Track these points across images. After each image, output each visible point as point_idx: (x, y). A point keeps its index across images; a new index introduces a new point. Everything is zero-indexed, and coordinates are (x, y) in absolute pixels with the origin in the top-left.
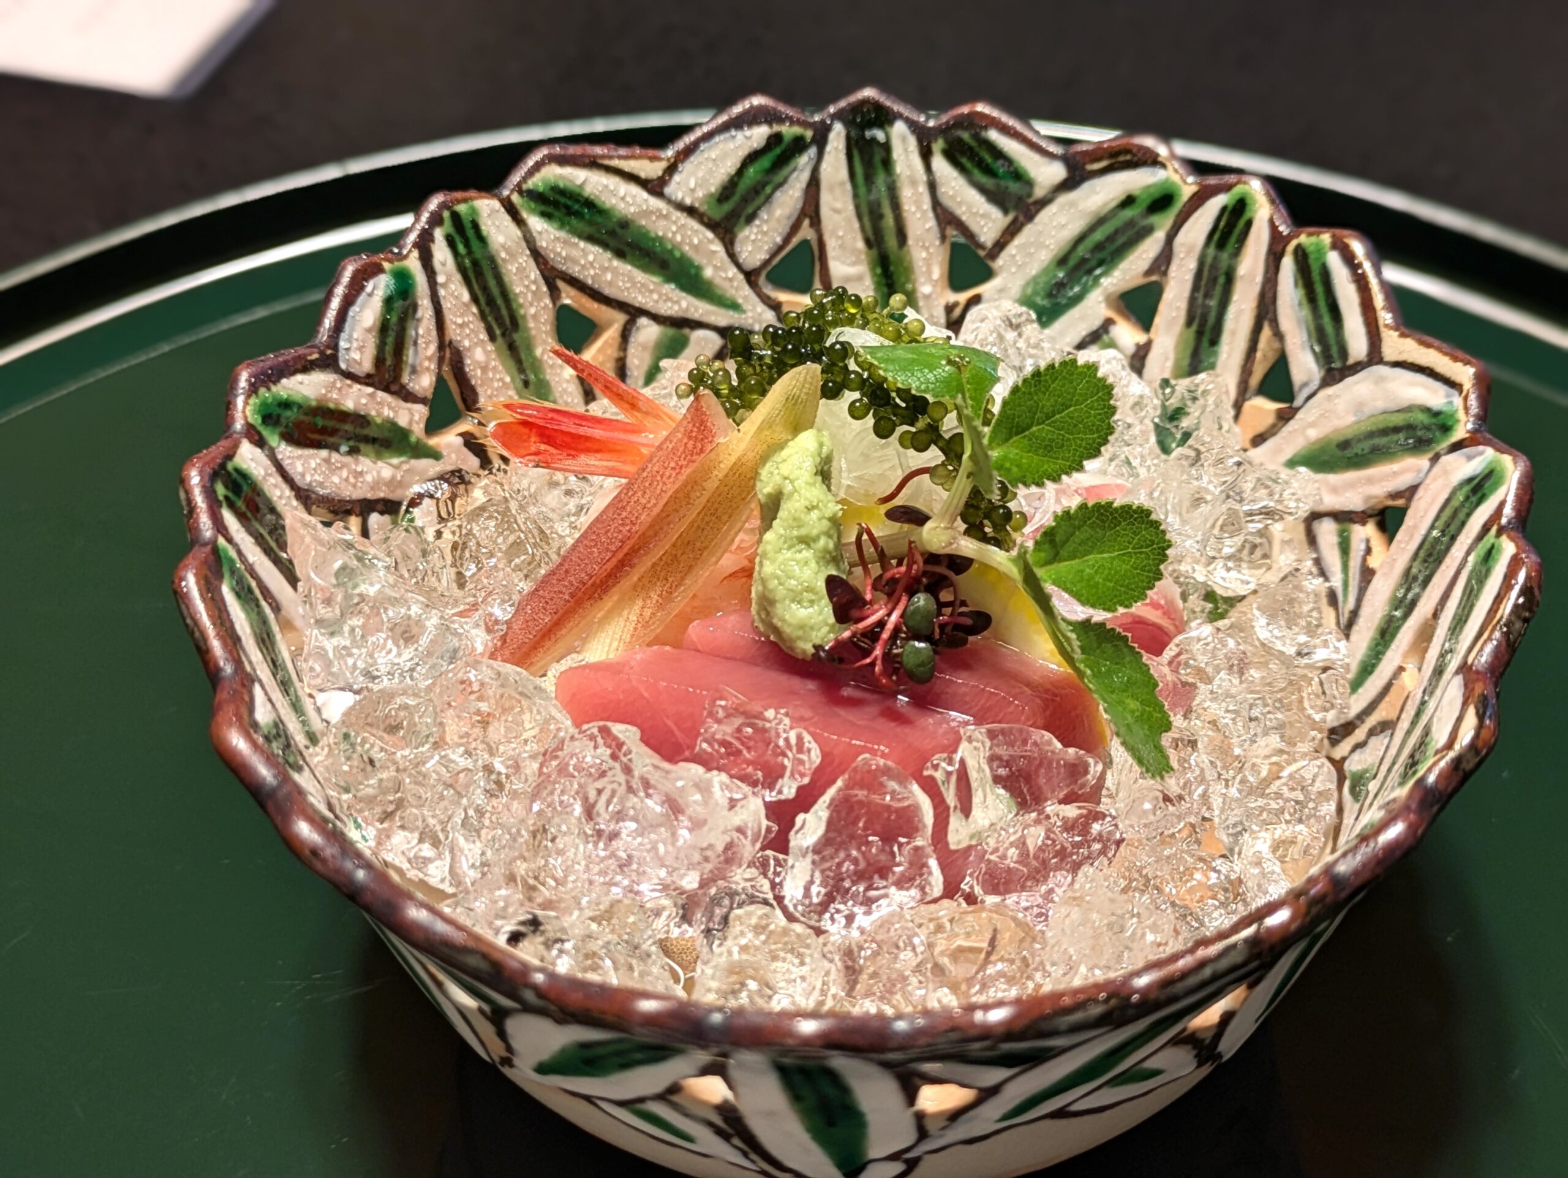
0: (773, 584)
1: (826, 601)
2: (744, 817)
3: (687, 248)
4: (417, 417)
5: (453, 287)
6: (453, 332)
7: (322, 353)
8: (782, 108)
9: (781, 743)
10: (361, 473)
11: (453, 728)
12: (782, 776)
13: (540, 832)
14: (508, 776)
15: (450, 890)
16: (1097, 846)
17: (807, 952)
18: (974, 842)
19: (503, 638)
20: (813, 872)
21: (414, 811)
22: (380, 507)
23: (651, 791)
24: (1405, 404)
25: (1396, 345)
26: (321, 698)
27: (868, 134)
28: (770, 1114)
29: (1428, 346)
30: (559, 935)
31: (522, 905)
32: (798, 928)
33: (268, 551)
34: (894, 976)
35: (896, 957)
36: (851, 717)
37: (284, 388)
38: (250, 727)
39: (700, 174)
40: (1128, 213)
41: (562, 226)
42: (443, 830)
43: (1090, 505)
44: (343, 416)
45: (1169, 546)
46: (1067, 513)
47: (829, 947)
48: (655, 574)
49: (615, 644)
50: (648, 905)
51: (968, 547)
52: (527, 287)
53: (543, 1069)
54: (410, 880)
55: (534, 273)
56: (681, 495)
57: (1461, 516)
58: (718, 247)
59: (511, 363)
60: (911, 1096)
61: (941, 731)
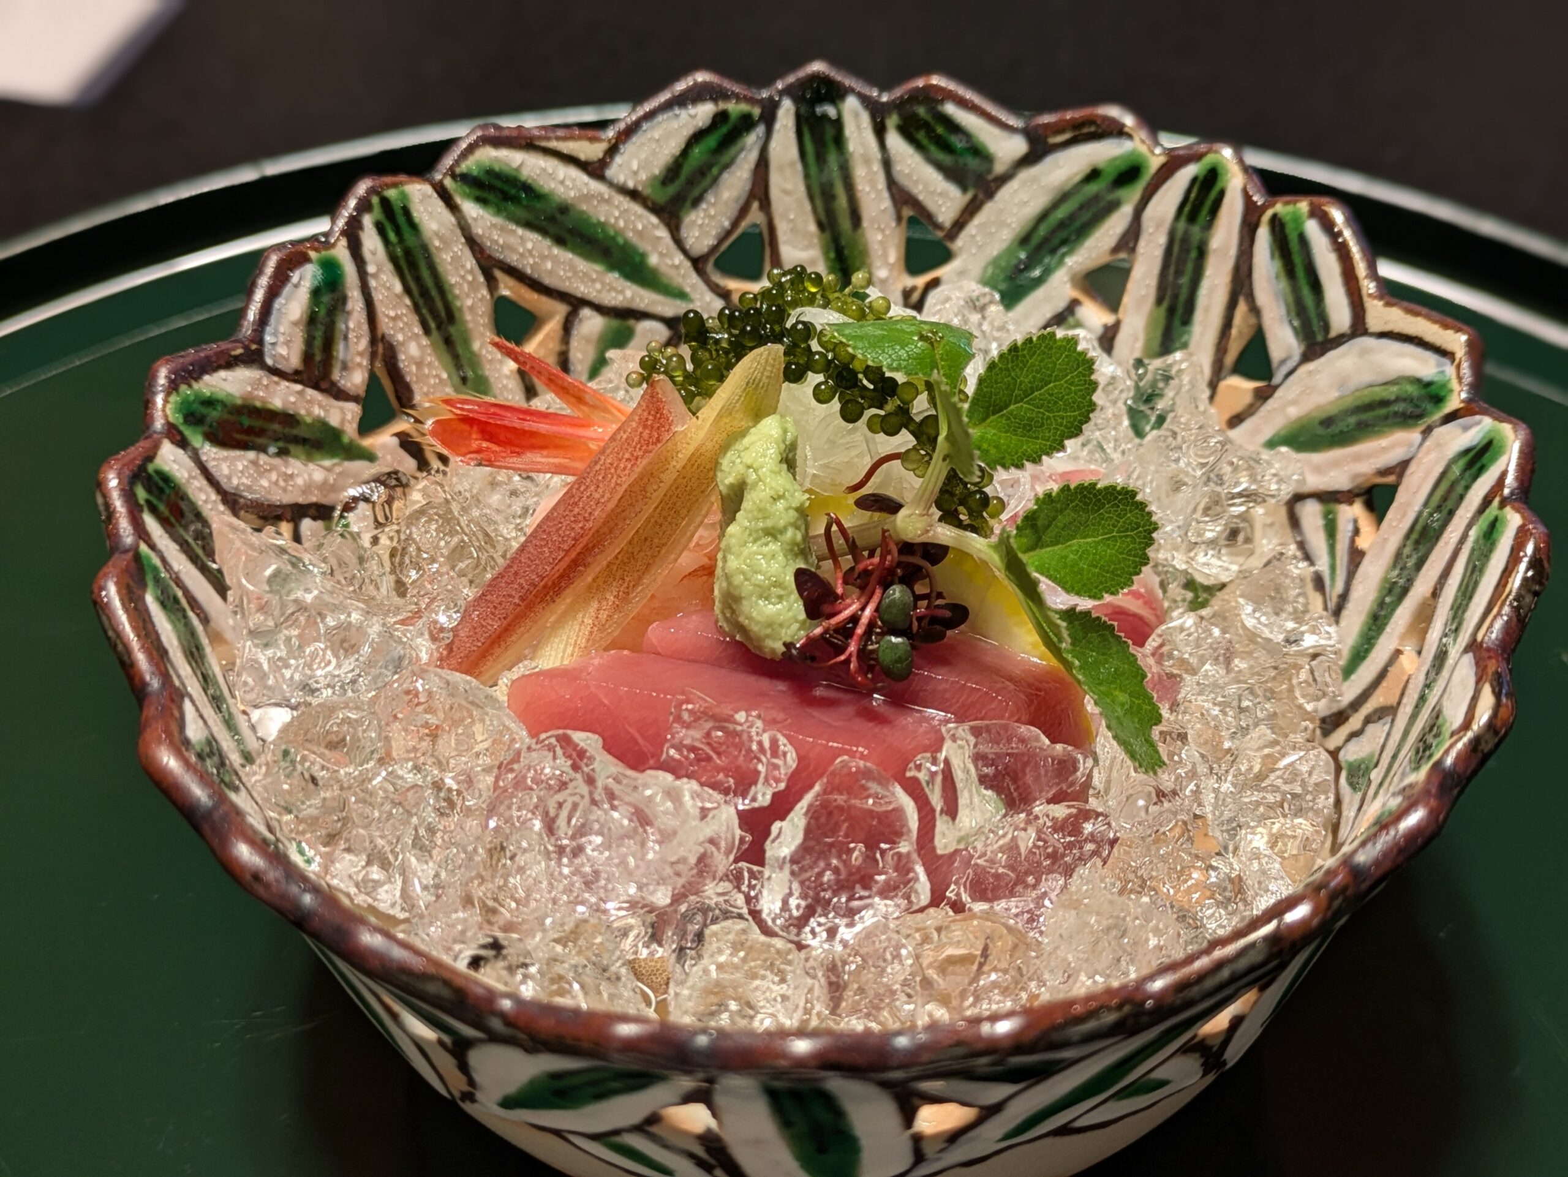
0: (738, 579)
1: (795, 595)
2: (715, 828)
3: (631, 234)
4: (349, 417)
5: (384, 277)
6: (385, 326)
7: (246, 348)
8: (728, 85)
9: (755, 747)
10: (291, 476)
11: (401, 741)
12: (755, 783)
13: (498, 850)
14: (459, 793)
15: (402, 916)
16: (1090, 847)
17: (789, 968)
18: (962, 846)
19: (450, 647)
20: (791, 882)
21: (362, 831)
22: (312, 511)
23: (616, 803)
24: (1392, 376)
25: (1381, 315)
26: (255, 715)
27: (819, 110)
28: (757, 1142)
29: (1417, 314)
30: (522, 960)
31: (481, 928)
32: (778, 943)
33: (194, 559)
34: (882, 991)
35: (883, 970)
36: (825, 718)
37: (207, 385)
38: (181, 745)
39: (643, 156)
40: (1093, 188)
41: (499, 211)
42: (392, 851)
43: (1072, 487)
44: (270, 415)
45: (1156, 529)
46: (1048, 495)
47: (811, 963)
48: (610, 574)
49: (569, 650)
50: (615, 925)
51: (945, 534)
52: (463, 277)
53: (508, 1103)
54: (358, 906)
55: (470, 262)
56: (636, 489)
57: (1459, 489)
58: (663, 233)
59: (447, 358)
60: (908, 1116)
61: (921, 730)
